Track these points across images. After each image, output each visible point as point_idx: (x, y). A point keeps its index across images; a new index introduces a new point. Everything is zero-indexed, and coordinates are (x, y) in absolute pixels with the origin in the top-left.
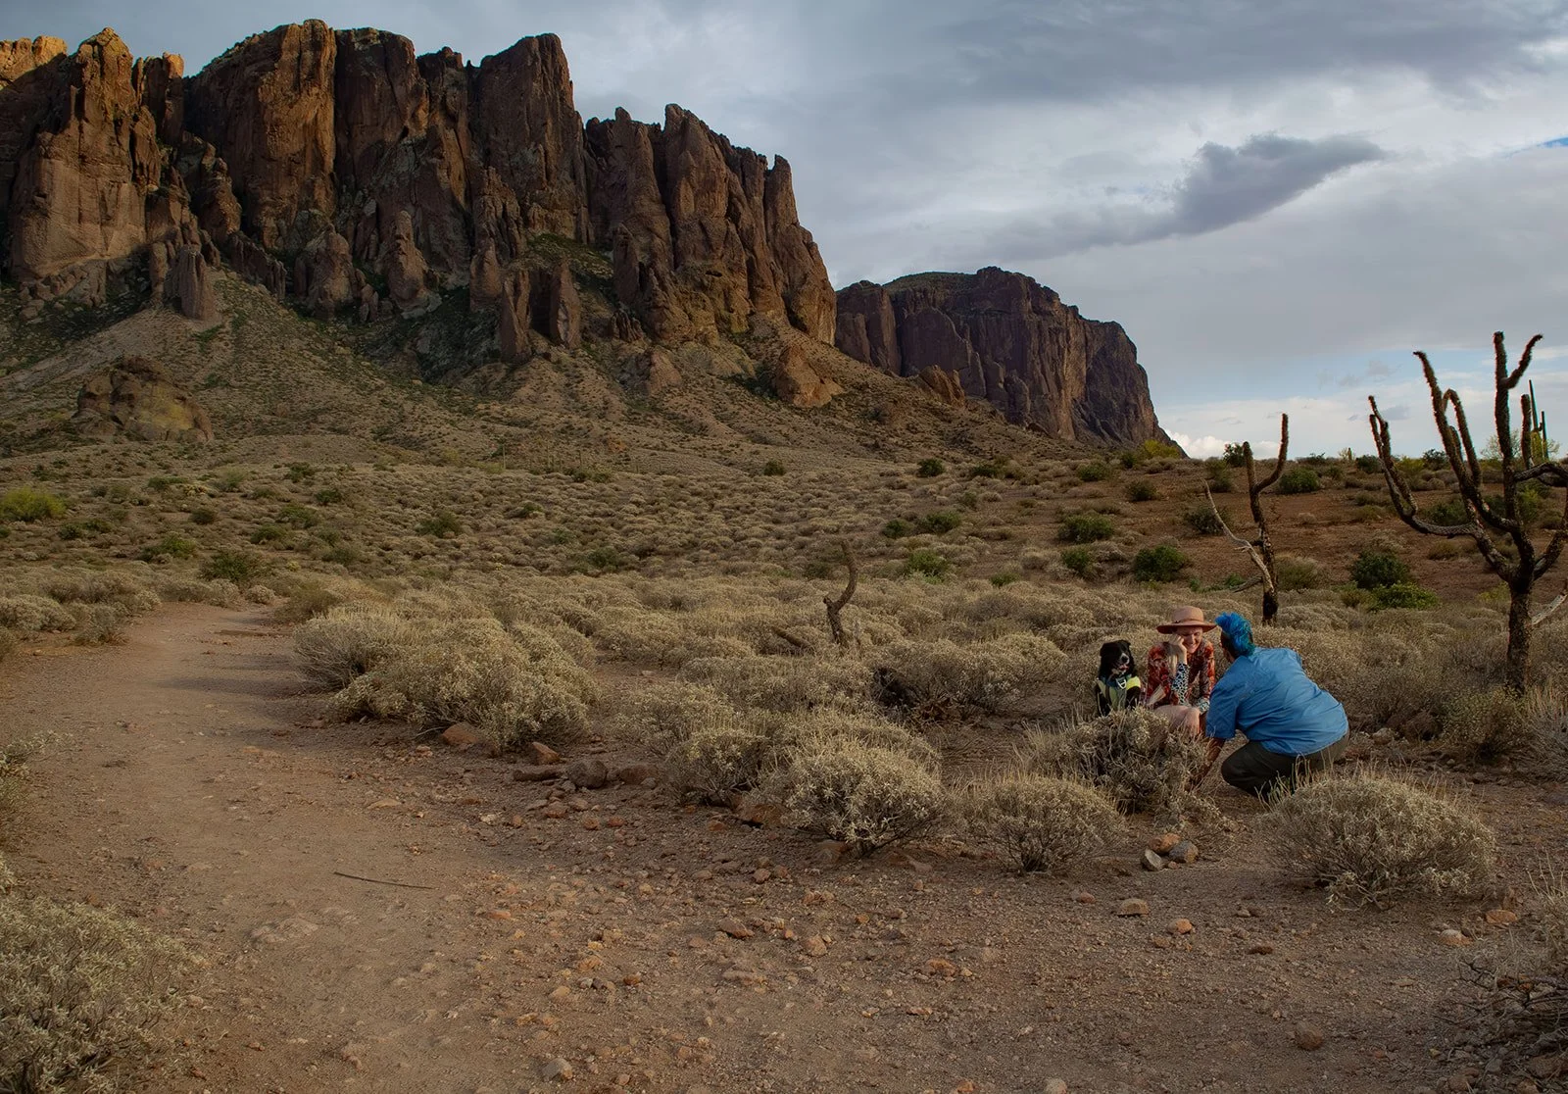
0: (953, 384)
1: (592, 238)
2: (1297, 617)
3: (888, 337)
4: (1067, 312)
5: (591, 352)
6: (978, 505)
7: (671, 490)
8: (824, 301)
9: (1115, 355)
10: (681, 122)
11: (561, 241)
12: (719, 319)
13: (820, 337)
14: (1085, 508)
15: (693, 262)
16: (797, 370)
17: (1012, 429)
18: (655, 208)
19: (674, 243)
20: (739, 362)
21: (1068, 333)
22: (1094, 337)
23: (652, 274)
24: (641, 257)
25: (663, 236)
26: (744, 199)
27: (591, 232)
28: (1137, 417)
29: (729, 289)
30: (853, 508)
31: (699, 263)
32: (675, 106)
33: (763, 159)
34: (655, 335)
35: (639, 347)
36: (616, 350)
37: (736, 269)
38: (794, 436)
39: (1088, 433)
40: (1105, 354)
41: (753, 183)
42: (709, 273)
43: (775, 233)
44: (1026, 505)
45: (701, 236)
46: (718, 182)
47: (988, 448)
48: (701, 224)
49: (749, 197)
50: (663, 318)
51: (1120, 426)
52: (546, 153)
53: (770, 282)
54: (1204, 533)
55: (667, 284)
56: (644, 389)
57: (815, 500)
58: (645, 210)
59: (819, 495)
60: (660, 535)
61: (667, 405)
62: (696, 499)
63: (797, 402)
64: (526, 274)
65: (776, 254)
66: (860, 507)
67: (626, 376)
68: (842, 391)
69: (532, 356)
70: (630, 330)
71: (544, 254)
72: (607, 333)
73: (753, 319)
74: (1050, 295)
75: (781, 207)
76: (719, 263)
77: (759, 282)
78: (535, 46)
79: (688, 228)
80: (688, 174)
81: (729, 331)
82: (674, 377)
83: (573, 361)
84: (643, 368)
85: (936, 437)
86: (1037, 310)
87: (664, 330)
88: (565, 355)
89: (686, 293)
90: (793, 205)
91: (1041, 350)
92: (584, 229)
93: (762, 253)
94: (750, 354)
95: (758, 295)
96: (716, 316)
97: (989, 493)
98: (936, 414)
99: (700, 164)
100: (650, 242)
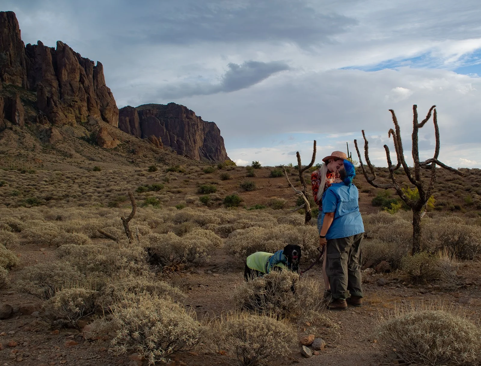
0: (159, 141)
1: (29, 87)
2: (295, 219)
3: (137, 125)
4: (198, 118)
5: (28, 127)
6: (170, 181)
7: (59, 176)
8: (115, 112)
9: (213, 133)
10: (62, 47)
11: (16, 87)
12: (77, 117)
13: (113, 125)
14: (206, 182)
15: (67, 97)
16: (105, 135)
17: (179, 157)
18: (53, 77)
19: (60, 90)
20: (84, 132)
21: (198, 126)
22: (206, 127)
23: (52, 101)
24: (47, 94)
25: (56, 87)
26: (86, 76)
27: (28, 85)
28: (220, 153)
29: (80, 107)
30: (125, 182)
31: (69, 98)
32: (60, 42)
33: (93, 62)
34: (53, 122)
35: (47, 126)
36: (38, 127)
37: (83, 100)
38: (104, 158)
39: (205, 158)
40: (210, 133)
41: (89, 71)
42: (73, 101)
43: (97, 88)
44: (186, 181)
45: (70, 88)
46: (76, 70)
47: (171, 163)
48: (70, 84)
49: (88, 75)
50: (56, 116)
51: (215, 156)
52: (10, 55)
53: (95, 105)
54: (247, 190)
55: (58, 104)
56: (49, 141)
57: (112, 180)
58: (49, 78)
59: (113, 178)
60: (55, 193)
61: (57, 147)
62: (68, 179)
63: (105, 147)
64: (3, 98)
65: (97, 95)
66: (128, 182)
67: (42, 137)
68: (121, 143)
69: (5, 128)
70: (43, 120)
71: (10, 91)
72: (35, 121)
73: (89, 117)
74: (192, 113)
75: (99, 79)
76: (77, 98)
77: (91, 105)
78: (5, 15)
79: (65, 85)
80: (65, 66)
81: (81, 122)
82: (60, 137)
83: (22, 130)
84: (48, 134)
85: (153, 159)
86: (187, 117)
87: (57, 121)
88: (18, 128)
89: (64, 108)
90: (104, 79)
91: (189, 131)
92: (25, 84)
93: (93, 95)
94: (88, 130)
95: (91, 109)
96: (76, 116)
97: (173, 177)
98: (153, 151)
99: (70, 63)
100: (51, 89)
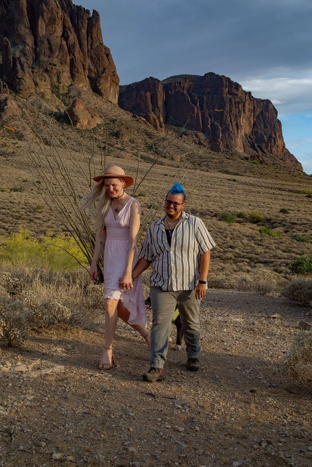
0: (160, 121)
3: (160, 103)
4: (246, 94)
8: (113, 81)
9: (267, 115)
12: (54, 87)
13: (109, 99)
15: (43, 58)
16: (80, 111)
18: (27, 31)
19: (35, 49)
20: (57, 107)
21: (244, 104)
22: (258, 106)
23: (18, 62)
25: (30, 45)
26: (72, 29)
29: (60, 72)
31: (46, 59)
33: (88, 12)
35: (3, 96)
37: (64, 63)
40: (262, 115)
41: (82, 22)
42: (50, 64)
43: (91, 48)
45: (48, 46)
46: (57, 19)
48: (48, 40)
50: (20, 84)
51: (267, 147)
53: (81, 70)
55: (25, 68)
58: (22, 32)
63: (78, 126)
68: (103, 122)
70: (3, 89)
73: (71, 87)
74: (237, 86)
75: (94, 35)
76: (56, 59)
77: (76, 70)
79: (42, 42)
80: (42, 15)
81: (58, 93)
82: (17, 112)
84: (3, 106)
86: (230, 93)
89: (36, 73)
90: (101, 35)
91: (231, 111)
93: (79, 56)
94: (65, 104)
95: (75, 76)
96: (52, 85)
99: (48, 9)
100: (24, 48)
